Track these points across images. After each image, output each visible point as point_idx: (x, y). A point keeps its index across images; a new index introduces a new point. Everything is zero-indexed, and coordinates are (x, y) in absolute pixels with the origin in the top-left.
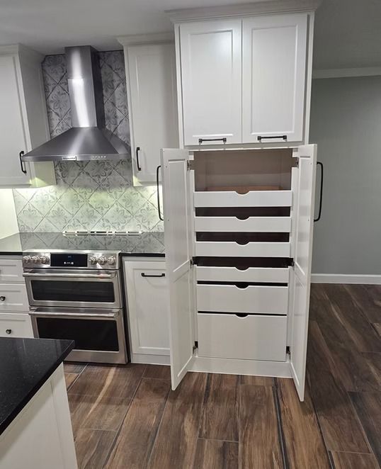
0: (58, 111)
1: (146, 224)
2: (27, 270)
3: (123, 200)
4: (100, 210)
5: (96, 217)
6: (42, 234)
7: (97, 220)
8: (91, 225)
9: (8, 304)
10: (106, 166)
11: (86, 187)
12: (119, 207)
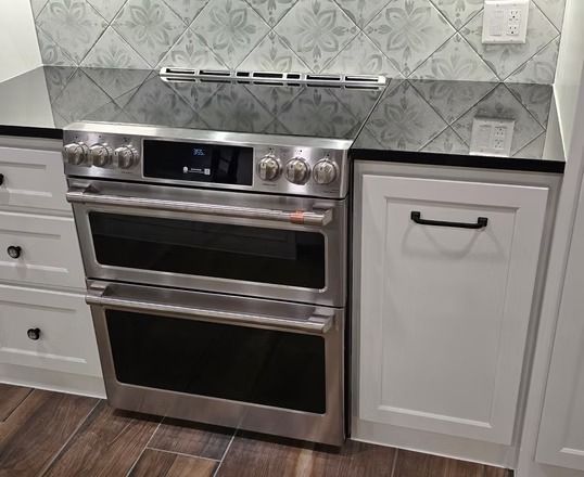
1: (398, 56)
2: (77, 183)
5: (251, 30)
6: (100, 71)
7: (254, 38)
8: (239, 53)
9: (29, 266)
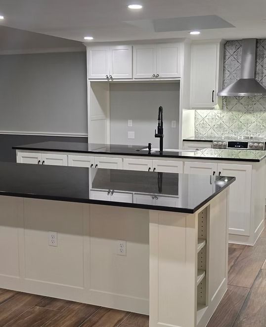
0: (229, 70)
3: (261, 119)
4: (246, 125)
8: (239, 133)
10: (253, 99)
11: (239, 111)
12: (258, 123)
